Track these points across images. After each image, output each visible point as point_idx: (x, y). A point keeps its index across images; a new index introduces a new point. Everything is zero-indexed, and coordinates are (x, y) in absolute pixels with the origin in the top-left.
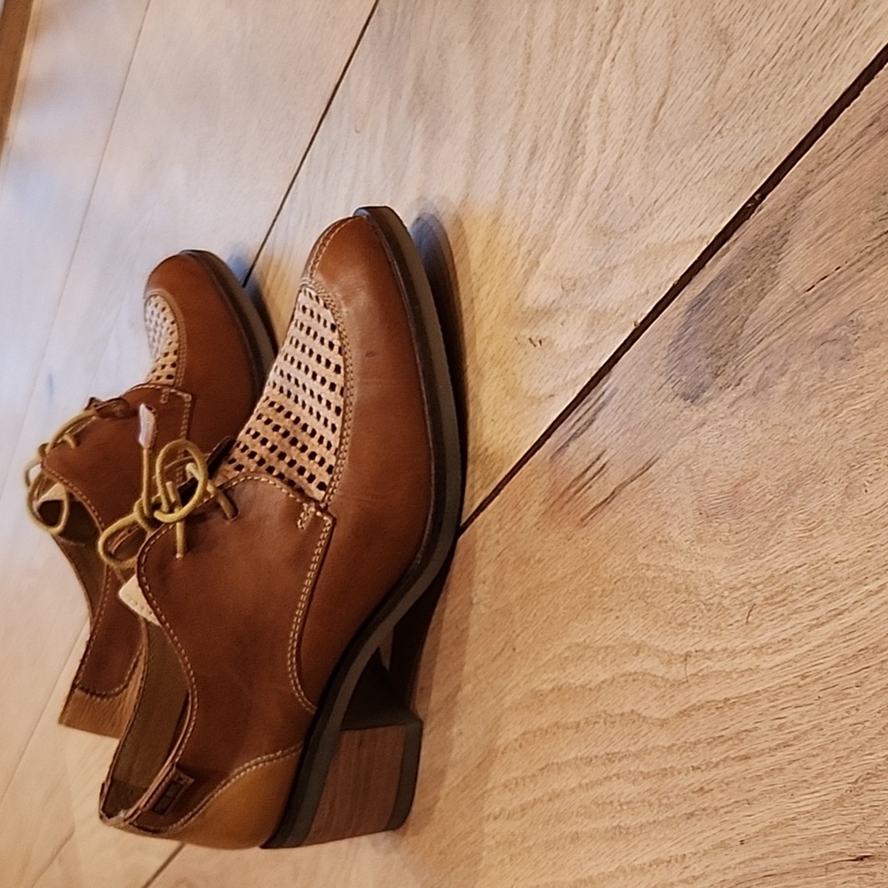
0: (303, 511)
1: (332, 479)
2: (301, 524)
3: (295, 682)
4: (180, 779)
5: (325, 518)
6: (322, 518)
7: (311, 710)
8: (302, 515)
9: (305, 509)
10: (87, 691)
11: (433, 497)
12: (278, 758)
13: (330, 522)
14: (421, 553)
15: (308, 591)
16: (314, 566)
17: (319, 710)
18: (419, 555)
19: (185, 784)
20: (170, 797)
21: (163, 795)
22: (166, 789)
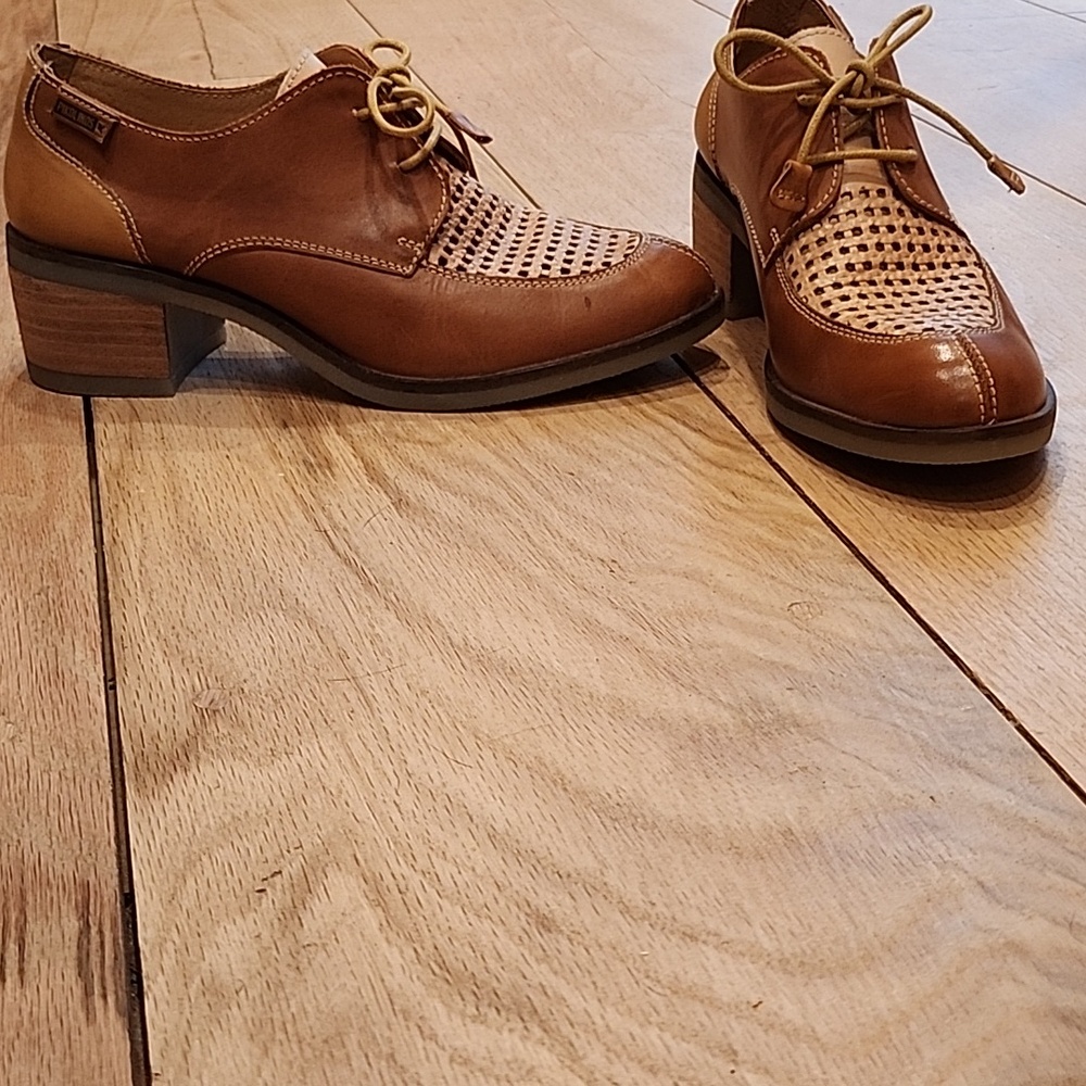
0: (416, 243)
2: (402, 241)
3: (224, 247)
4: (101, 128)
5: (411, 267)
6: (410, 263)
8: (411, 242)
9: (419, 245)
12: (132, 235)
13: (408, 272)
14: (378, 372)
15: (329, 253)
16: (357, 259)
17: (186, 278)
18: (375, 371)
19: (96, 134)
20: (77, 117)
21: (79, 110)
22: (87, 113)
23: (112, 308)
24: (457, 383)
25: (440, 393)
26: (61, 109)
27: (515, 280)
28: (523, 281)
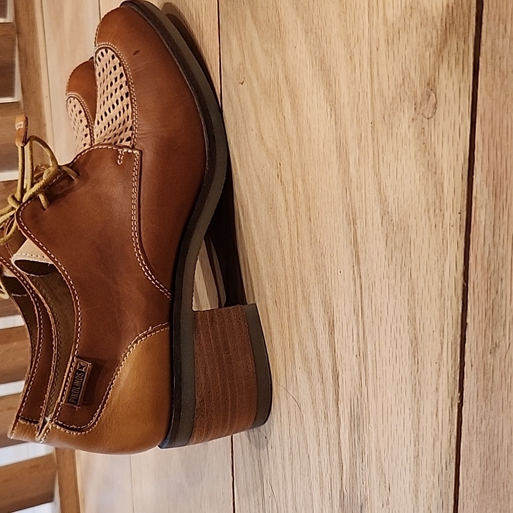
0: (119, 154)
1: (132, 134)
2: (120, 162)
3: (145, 269)
4: (81, 367)
5: (134, 152)
6: (133, 153)
7: (168, 296)
8: (119, 157)
9: (120, 153)
10: (27, 420)
11: (202, 119)
12: (150, 333)
13: (138, 152)
14: (207, 162)
15: (135, 202)
16: (135, 184)
17: (173, 297)
18: (207, 165)
19: (86, 369)
20: (78, 387)
21: (73, 386)
22: (74, 379)
23: (204, 345)
24: (202, 110)
25: (211, 119)
26: (75, 400)
27: (131, 99)
28: (131, 94)
